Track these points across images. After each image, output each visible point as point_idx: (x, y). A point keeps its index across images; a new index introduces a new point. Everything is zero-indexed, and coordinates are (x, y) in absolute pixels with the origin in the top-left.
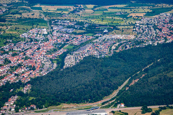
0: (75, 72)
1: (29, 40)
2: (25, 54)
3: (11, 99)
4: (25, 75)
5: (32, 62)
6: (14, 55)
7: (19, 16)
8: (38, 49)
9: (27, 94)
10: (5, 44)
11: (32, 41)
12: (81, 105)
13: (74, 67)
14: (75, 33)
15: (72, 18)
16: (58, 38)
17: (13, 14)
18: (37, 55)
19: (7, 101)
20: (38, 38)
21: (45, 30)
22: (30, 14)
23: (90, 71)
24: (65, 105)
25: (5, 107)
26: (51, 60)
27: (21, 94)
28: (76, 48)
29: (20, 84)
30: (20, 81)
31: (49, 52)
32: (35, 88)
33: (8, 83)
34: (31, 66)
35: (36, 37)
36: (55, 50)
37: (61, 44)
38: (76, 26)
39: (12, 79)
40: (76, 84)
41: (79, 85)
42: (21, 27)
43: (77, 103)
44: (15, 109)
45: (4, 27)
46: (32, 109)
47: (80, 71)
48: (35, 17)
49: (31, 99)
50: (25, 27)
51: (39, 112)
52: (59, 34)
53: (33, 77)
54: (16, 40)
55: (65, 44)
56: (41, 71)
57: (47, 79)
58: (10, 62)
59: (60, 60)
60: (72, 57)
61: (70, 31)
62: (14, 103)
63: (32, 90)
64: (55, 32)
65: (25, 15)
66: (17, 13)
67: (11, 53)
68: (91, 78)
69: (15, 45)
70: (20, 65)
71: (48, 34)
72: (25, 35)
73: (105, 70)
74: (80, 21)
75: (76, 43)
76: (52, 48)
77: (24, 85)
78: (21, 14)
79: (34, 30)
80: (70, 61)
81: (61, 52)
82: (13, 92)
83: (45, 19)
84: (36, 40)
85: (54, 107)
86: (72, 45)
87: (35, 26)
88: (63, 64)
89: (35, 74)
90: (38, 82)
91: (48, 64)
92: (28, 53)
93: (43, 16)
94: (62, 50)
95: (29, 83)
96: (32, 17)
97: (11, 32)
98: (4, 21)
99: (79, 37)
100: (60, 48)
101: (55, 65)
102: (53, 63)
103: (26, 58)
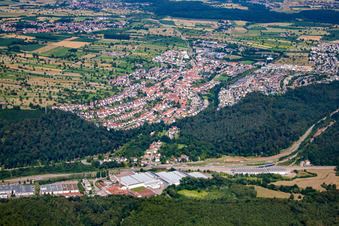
0: (239, 113)
1: (166, 66)
2: (163, 85)
3: (153, 146)
4: (168, 114)
5: (174, 96)
6: (149, 85)
7: (146, 32)
8: (180, 78)
9: (174, 140)
10: (134, 69)
11: (170, 67)
12: (250, 159)
13: (235, 106)
14: (228, 60)
15: (219, 39)
16: (205, 64)
17: (138, 29)
18: (179, 87)
19: (148, 147)
20: (177, 63)
21: (185, 52)
22: (161, 30)
23: (259, 113)
24: (228, 158)
25: (146, 156)
26: (199, 95)
27: (165, 139)
28: (231, 80)
29: (162, 126)
30: (162, 122)
31: (195, 84)
32: (184, 132)
33: (146, 123)
34: (174, 102)
35: (175, 61)
36: (203, 82)
37: (210, 73)
38: (228, 50)
39: (150, 118)
40: (243, 130)
41: (247, 131)
42: (153, 47)
43: (245, 156)
44: (161, 160)
45: (129, 47)
46: (183, 160)
47: (245, 113)
48: (167, 34)
49: (181, 146)
50: (158, 47)
51: (194, 165)
52: (204, 60)
53: (178, 117)
54: (149, 66)
55: (215, 74)
56: (189, 109)
57: (201, 120)
58: (145, 95)
59: (213, 96)
60: (228, 92)
61: (221, 55)
62: (158, 152)
63: (181, 135)
64: (199, 56)
65: (153, 31)
66: (141, 28)
67: (144, 82)
68: (261, 123)
69: (147, 72)
70: (159, 100)
71: (191, 58)
72: (159, 58)
73: (279, 112)
74: (232, 42)
75: (231, 73)
76: (198, 78)
77: (168, 127)
78: (147, 29)
79: (171, 53)
80: (227, 98)
81: (212, 84)
82: (154, 136)
83: (183, 38)
84: (175, 66)
85: (213, 159)
86: (225, 75)
87: (170, 46)
88: (217, 102)
89: (182, 114)
90: (188, 124)
91: (196, 101)
92: (167, 83)
93: (179, 34)
94: (212, 81)
95: (174, 124)
96: (164, 34)
97: (140, 54)
98: (128, 38)
99: (234, 64)
100: (210, 79)
101: (206, 102)
102: (203, 99)
103: (166, 91)
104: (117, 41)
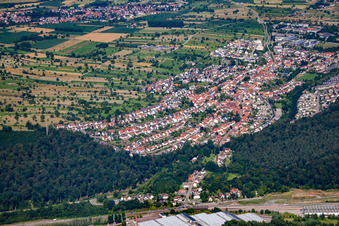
0: (319, 127)
1: (228, 62)
2: (220, 90)
3: (193, 177)
4: (221, 131)
5: (234, 105)
6: (199, 91)
7: (209, 15)
8: (246, 79)
9: (224, 168)
10: (182, 69)
11: (233, 64)
12: (330, 194)
13: (317, 116)
14: (320, 50)
15: (313, 19)
16: (285, 58)
17: (198, 10)
18: (243, 91)
19: (186, 179)
20: (245, 58)
21: (259, 42)
22: (230, 11)
24: (299, 193)
25: (182, 192)
26: (271, 101)
27: (212, 167)
28: (321, 78)
29: (211, 148)
30: (210, 142)
31: (266, 87)
32: (239, 156)
33: (187, 145)
34: (231, 114)
35: (242, 55)
36: (279, 83)
37: (290, 70)
38: (321, 35)
39: (195, 137)
40: (322, 152)
41: (327, 153)
42: (213, 36)
43: (324, 189)
44: (201, 196)
45: (181, 38)
46: (234, 197)
47: (329, 126)
48: (239, 16)
49: (231, 177)
50: (221, 36)
51: (248, 203)
52: (287, 51)
53: (235, 134)
54: (203, 61)
55: (298, 71)
56: (252, 123)
57: (264, 138)
58: (192, 105)
59: (289, 102)
60: (314, 96)
61: (310, 43)
62: (200, 185)
63: (234, 160)
64: (279, 46)
65: (220, 13)
66: (205, 9)
67: (193, 87)
69: (200, 72)
70: (210, 112)
71: (266, 50)
72: (221, 52)
74: (331, 24)
75: (321, 68)
76: (273, 78)
77: (218, 150)
78: (212, 11)
79: (238, 43)
80: (308, 106)
81: (291, 86)
82: (196, 162)
83: (260, 21)
84: (242, 63)
85: (277, 195)
86: (313, 72)
87: (239, 34)
88: (295, 111)
89: (240, 129)
90: (245, 145)
91: (264, 110)
92: (226, 88)
93: (256, 14)
94: (292, 82)
95: (227, 145)
96: (233, 17)
97: (193, 47)
98: (181, 25)
99: (328, 56)
100: (290, 79)
101: (279, 112)
102: (274, 108)
103: (222, 98)
104: (165, 29)
